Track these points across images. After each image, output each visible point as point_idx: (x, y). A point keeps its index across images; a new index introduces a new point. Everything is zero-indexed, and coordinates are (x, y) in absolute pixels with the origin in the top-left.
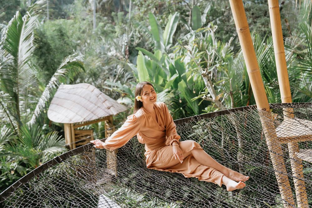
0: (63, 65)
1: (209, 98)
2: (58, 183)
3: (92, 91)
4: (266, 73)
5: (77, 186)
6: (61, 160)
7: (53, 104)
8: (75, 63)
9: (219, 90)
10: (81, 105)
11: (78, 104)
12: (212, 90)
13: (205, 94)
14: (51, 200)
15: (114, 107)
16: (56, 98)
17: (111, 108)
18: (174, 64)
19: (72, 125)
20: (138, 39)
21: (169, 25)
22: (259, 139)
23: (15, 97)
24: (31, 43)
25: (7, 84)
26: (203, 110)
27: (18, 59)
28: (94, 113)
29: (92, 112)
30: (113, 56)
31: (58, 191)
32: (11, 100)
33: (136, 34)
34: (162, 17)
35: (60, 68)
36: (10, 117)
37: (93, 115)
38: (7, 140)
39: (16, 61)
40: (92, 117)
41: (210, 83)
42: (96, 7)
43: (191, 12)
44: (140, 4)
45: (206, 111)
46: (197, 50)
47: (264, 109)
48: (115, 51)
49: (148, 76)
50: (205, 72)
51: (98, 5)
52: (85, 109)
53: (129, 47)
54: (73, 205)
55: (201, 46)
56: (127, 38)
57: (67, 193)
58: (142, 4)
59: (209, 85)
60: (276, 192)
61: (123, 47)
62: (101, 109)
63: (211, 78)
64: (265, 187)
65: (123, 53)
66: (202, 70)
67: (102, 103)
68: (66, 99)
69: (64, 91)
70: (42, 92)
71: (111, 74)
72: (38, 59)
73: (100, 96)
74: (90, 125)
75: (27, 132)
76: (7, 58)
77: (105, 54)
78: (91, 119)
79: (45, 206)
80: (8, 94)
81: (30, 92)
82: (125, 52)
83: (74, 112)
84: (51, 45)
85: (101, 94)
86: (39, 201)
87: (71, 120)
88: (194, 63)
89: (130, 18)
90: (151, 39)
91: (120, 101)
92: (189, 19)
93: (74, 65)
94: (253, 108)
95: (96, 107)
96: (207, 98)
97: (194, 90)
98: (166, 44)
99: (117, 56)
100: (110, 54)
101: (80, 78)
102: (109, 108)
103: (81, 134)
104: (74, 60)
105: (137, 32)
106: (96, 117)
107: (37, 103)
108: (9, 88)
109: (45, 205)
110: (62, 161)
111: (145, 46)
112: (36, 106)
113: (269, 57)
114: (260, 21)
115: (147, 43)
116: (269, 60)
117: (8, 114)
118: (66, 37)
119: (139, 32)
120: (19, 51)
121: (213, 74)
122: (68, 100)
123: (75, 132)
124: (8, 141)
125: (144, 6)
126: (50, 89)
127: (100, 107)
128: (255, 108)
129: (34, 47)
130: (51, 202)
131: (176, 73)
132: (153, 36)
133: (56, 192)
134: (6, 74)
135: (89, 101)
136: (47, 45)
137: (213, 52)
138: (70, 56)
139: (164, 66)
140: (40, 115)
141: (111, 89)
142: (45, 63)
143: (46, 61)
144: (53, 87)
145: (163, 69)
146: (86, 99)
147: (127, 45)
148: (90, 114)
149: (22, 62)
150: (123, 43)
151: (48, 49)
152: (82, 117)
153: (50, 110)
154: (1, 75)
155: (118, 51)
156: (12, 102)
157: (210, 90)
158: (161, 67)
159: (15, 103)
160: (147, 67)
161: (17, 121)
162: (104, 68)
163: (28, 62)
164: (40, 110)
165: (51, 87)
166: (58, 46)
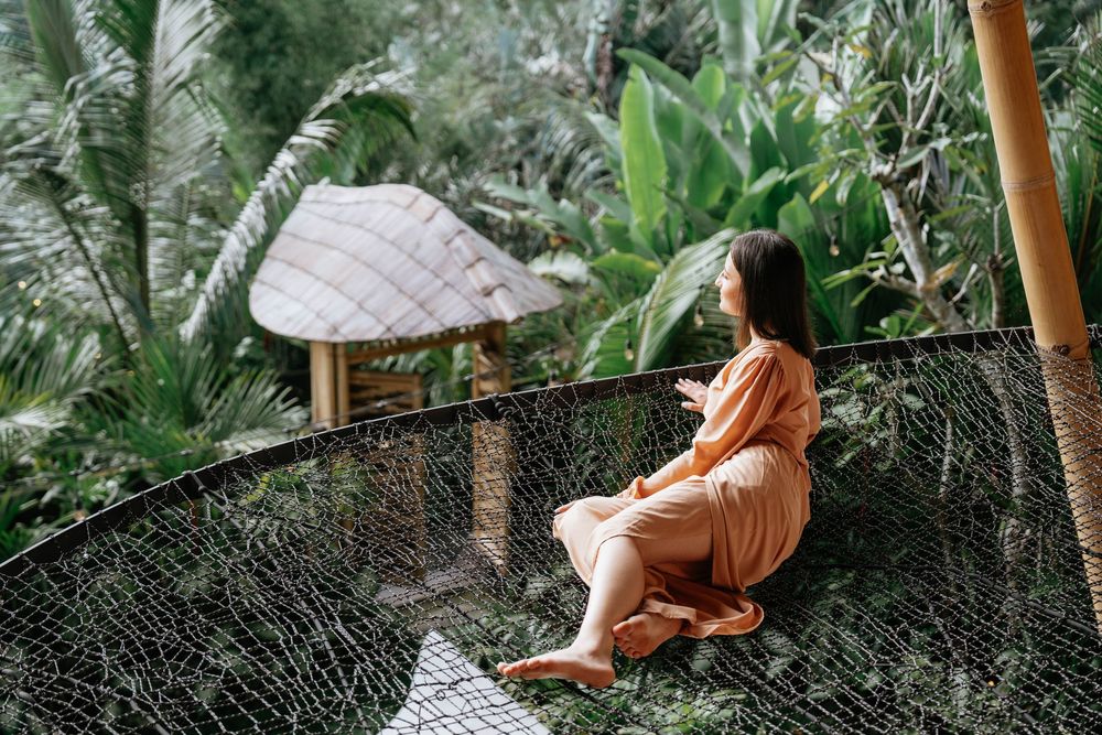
0: (326, 102)
1: (901, 279)
2: (168, 574)
3: (428, 220)
5: (238, 594)
6: (201, 488)
7: (274, 258)
8: (376, 102)
9: (944, 248)
10: (380, 273)
11: (369, 266)
12: (913, 248)
13: (883, 262)
14: (128, 636)
15: (510, 291)
16: (289, 238)
17: (498, 294)
18: (771, 127)
19: (340, 351)
23: (134, 222)
24: (204, 10)
25: (108, 168)
26: (868, 329)
27: (150, 70)
28: (429, 307)
29: (421, 305)
30: (546, 73)
31: (162, 604)
32: (119, 231)
35: (312, 116)
36: (112, 299)
37: (422, 314)
38: (85, 390)
39: (142, 77)
40: (421, 323)
41: (908, 217)
45: (882, 332)
46: (871, 73)
47: (1064, 350)
48: (555, 55)
49: (665, 169)
50: (886, 169)
52: (394, 291)
53: (614, 42)
54: (206, 663)
55: (885, 55)
57: (193, 619)
59: (904, 223)
61: (592, 39)
62: (458, 292)
63: (921, 193)
65: (589, 67)
66: (875, 159)
67: (464, 270)
68: (327, 246)
69: (319, 209)
70: (242, 206)
71: (532, 153)
72: (238, 74)
73: (458, 241)
74: (422, 355)
76: (114, 61)
77: (513, 66)
78: (413, 329)
79: (100, 658)
80: (108, 209)
81: (197, 206)
82: (597, 59)
83: (351, 299)
84: (289, 19)
85: (461, 232)
86: (82, 638)
87: (336, 330)
88: (852, 128)
90: (704, 12)
91: (540, 266)
93: (372, 107)
94: (1014, 342)
95: (439, 283)
96: (893, 278)
97: (836, 242)
98: (769, 35)
99: (564, 78)
100: (534, 66)
101: (400, 160)
102: (488, 293)
103: (377, 387)
104: (373, 87)
106: (436, 323)
107: (217, 252)
108: (112, 184)
109: (103, 655)
110: (203, 491)
111: (682, 40)
112: (213, 263)
115: (689, 30)
117: (102, 287)
120: (158, 36)
121: (931, 177)
122: (332, 248)
123: (350, 377)
124: (87, 394)
126: (267, 199)
127: (452, 286)
128: (1023, 339)
129: (218, 27)
130: (127, 645)
133: (152, 607)
134: (104, 129)
135: (411, 256)
136: (273, 19)
137: (930, 84)
138: (353, 70)
139: (734, 135)
140: (227, 299)
141: (507, 216)
142: (263, 93)
143: (267, 84)
144: (279, 191)
145: (726, 145)
146: (400, 249)
147: (606, 34)
148: (410, 312)
149: (168, 83)
150: (593, 24)
151: (277, 37)
152: (379, 321)
153: (263, 283)
154: (85, 132)
155: (568, 55)
156: (123, 239)
157: (908, 246)
158: (718, 135)
159: (133, 245)
160: (662, 134)
161: (136, 314)
162: (499, 124)
163: (191, 85)
164: (227, 281)
165: (273, 191)
166: (315, 22)
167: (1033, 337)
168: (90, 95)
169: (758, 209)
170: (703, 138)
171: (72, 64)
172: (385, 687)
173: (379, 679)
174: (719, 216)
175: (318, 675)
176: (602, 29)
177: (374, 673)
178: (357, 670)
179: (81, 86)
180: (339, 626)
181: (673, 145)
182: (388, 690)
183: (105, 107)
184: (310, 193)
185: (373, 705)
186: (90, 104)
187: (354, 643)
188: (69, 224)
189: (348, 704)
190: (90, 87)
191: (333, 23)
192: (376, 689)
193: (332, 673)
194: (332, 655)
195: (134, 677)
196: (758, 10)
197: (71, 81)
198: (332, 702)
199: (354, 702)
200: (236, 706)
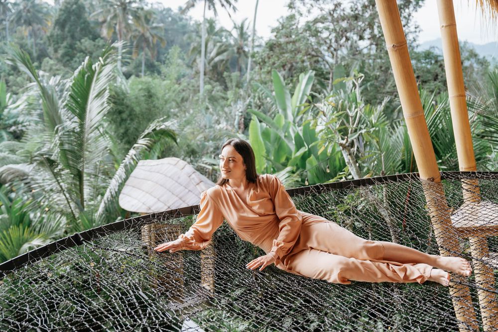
0: (146, 132)
3: (182, 169)
4: (437, 146)
5: (94, 280)
6: (82, 239)
7: (128, 185)
8: (164, 132)
9: (365, 169)
10: (165, 188)
11: (161, 186)
12: (354, 170)
13: (344, 175)
14: (41, 300)
16: (133, 178)
18: (301, 134)
20: (258, 108)
21: (300, 87)
22: (421, 227)
23: (79, 176)
24: (104, 102)
25: (70, 157)
28: (183, 199)
29: (180, 199)
30: (222, 129)
32: (73, 179)
33: (255, 100)
34: (292, 81)
35: (142, 137)
36: (71, 203)
37: (181, 202)
39: (82, 126)
40: (181, 204)
42: (205, 69)
43: (333, 73)
44: (262, 61)
47: (432, 179)
48: (225, 123)
49: (265, 151)
50: (344, 142)
51: (207, 66)
52: (171, 194)
53: (245, 118)
54: (77, 310)
56: (241, 106)
57: (73, 291)
58: (264, 62)
59: (351, 162)
60: (449, 310)
61: (237, 118)
63: (355, 153)
64: (430, 301)
65: (236, 127)
66: (340, 138)
67: (195, 186)
68: (147, 180)
69: (144, 168)
70: (117, 170)
73: (193, 176)
75: (87, 221)
77: (211, 127)
79: (26, 310)
80: (68, 171)
81: (101, 171)
82: (239, 124)
83: (155, 197)
84: (135, 109)
85: (194, 172)
86: (18, 301)
87: (150, 209)
89: (248, 80)
90: (274, 106)
92: (328, 83)
93: (161, 134)
94: (412, 177)
95: (187, 190)
97: (328, 168)
98: (296, 113)
99: (228, 130)
100: (218, 127)
104: (163, 127)
105: (256, 98)
107: (108, 186)
108: (71, 162)
109: (27, 308)
112: (106, 190)
113: (441, 122)
114: (428, 87)
116: (440, 126)
117: (67, 199)
118: (155, 99)
119: (259, 99)
120: (88, 111)
121: (358, 147)
122: (149, 180)
125: (267, 64)
126: (126, 166)
127: (191, 191)
128: (416, 177)
129: (109, 108)
130: (40, 304)
131: (304, 146)
132: (277, 103)
134: (69, 143)
135: (177, 182)
136: (129, 109)
137: (357, 112)
138: (156, 121)
139: (288, 137)
140: (112, 202)
141: (210, 168)
142: (125, 133)
143: (127, 130)
144: (130, 163)
145: (286, 141)
146: (172, 179)
147: (241, 116)
148: (177, 201)
149: (91, 128)
150: (237, 113)
151: (130, 115)
152: (165, 205)
153: (124, 194)
154: (62, 144)
155: (229, 123)
156: (75, 181)
157: (352, 170)
158: (283, 137)
159: (78, 183)
160: (263, 139)
161: (79, 208)
162: (207, 143)
163: (99, 127)
164: (112, 195)
165: (128, 163)
166: (144, 110)
167: (419, 176)
168: (63, 131)
169: (298, 162)
170: (278, 139)
171: (57, 122)
172: (161, 317)
173: (159, 313)
174: (285, 165)
175: (129, 313)
176: (240, 114)
177: (157, 311)
178: (149, 310)
179: (60, 128)
180: (141, 292)
181: (267, 142)
182: (163, 318)
183: (69, 136)
184: (141, 163)
185: (156, 325)
186: (64, 135)
187: (147, 298)
188: (56, 178)
189: (144, 325)
190: (63, 129)
191: (150, 110)
192: (157, 318)
193: (136, 312)
194: (137, 304)
195: (41, 318)
196: (292, 105)
197: (57, 127)
198: (135, 325)
199: (146, 324)
200: (89, 328)
